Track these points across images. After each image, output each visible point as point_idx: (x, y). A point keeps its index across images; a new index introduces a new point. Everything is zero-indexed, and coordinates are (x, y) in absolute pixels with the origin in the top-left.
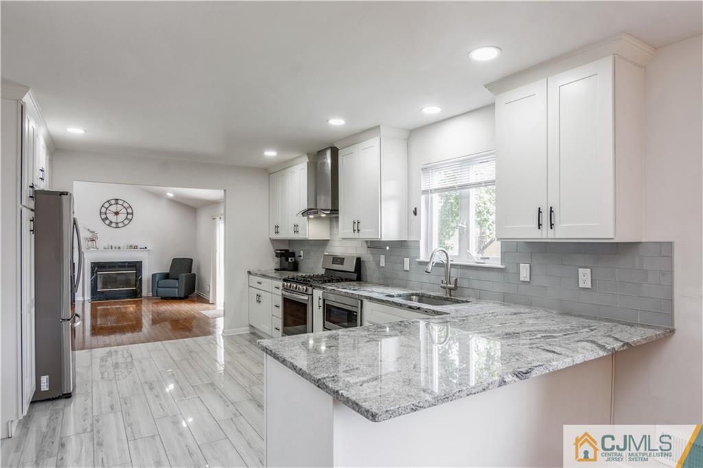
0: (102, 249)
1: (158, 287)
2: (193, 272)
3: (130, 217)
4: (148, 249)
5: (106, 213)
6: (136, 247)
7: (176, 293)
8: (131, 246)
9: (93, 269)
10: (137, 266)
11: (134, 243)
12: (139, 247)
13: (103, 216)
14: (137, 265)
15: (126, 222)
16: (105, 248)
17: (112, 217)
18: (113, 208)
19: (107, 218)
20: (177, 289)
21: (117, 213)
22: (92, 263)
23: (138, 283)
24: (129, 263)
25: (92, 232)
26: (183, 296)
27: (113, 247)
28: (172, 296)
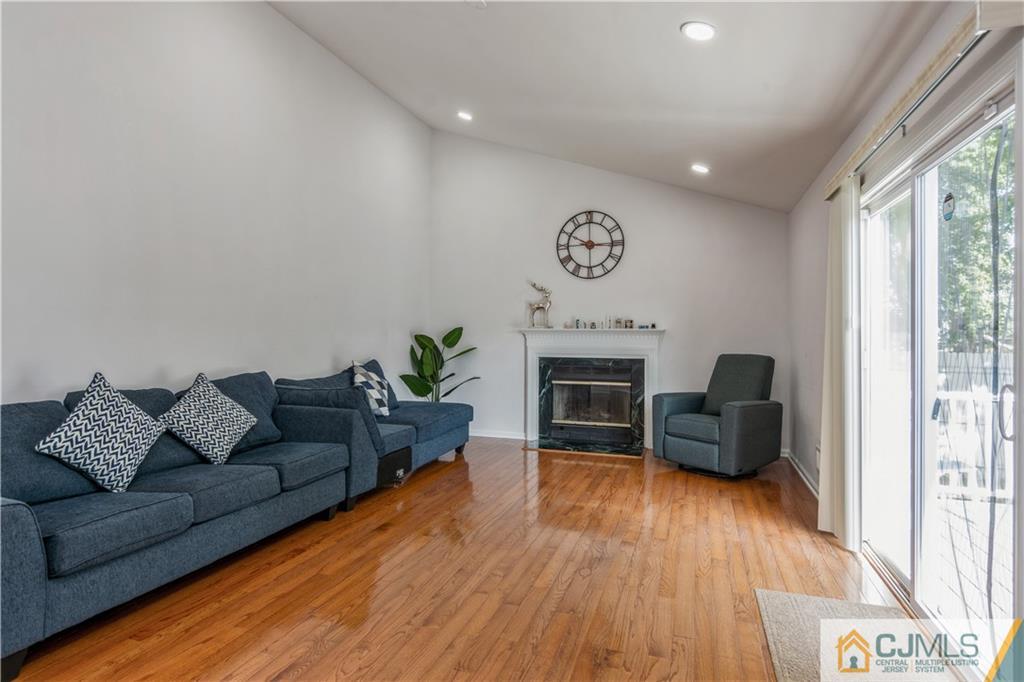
0: (562, 328)
1: (666, 433)
2: (773, 398)
3: (617, 250)
4: (658, 328)
5: (568, 247)
6: (629, 324)
7: (712, 457)
8: (618, 322)
9: (543, 371)
10: (632, 370)
11: (624, 314)
12: (636, 324)
13: (564, 254)
14: (635, 368)
15: (610, 264)
16: (566, 327)
17: (580, 255)
18: (583, 234)
19: (570, 258)
20: (716, 448)
21: (590, 245)
22: (541, 359)
23: (635, 413)
24: (616, 362)
25: (541, 290)
26: (733, 472)
27: (581, 323)
28: (703, 465)
